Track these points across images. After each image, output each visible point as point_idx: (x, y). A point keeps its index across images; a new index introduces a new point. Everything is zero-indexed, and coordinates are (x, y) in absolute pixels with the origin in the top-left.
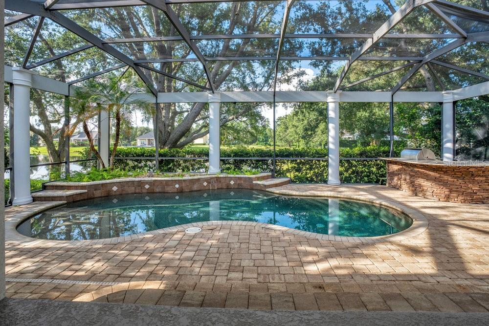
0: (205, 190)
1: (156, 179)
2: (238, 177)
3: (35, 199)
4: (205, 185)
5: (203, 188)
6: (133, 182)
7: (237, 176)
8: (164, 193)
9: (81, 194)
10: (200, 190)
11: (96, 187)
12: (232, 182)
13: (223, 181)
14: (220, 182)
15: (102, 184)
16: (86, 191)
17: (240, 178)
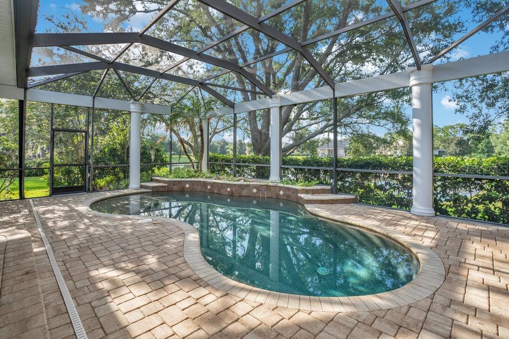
0: (255, 197)
1: (217, 181)
2: (287, 188)
3: (142, 187)
4: (255, 192)
5: (252, 195)
6: (200, 182)
7: (286, 186)
8: (220, 194)
9: (162, 186)
10: (249, 196)
11: (174, 183)
12: (281, 193)
13: (273, 189)
14: (270, 190)
15: (179, 181)
16: (166, 185)
17: (289, 189)
